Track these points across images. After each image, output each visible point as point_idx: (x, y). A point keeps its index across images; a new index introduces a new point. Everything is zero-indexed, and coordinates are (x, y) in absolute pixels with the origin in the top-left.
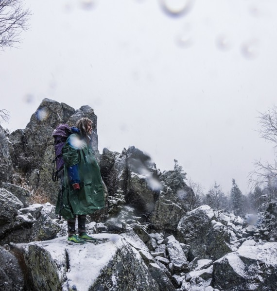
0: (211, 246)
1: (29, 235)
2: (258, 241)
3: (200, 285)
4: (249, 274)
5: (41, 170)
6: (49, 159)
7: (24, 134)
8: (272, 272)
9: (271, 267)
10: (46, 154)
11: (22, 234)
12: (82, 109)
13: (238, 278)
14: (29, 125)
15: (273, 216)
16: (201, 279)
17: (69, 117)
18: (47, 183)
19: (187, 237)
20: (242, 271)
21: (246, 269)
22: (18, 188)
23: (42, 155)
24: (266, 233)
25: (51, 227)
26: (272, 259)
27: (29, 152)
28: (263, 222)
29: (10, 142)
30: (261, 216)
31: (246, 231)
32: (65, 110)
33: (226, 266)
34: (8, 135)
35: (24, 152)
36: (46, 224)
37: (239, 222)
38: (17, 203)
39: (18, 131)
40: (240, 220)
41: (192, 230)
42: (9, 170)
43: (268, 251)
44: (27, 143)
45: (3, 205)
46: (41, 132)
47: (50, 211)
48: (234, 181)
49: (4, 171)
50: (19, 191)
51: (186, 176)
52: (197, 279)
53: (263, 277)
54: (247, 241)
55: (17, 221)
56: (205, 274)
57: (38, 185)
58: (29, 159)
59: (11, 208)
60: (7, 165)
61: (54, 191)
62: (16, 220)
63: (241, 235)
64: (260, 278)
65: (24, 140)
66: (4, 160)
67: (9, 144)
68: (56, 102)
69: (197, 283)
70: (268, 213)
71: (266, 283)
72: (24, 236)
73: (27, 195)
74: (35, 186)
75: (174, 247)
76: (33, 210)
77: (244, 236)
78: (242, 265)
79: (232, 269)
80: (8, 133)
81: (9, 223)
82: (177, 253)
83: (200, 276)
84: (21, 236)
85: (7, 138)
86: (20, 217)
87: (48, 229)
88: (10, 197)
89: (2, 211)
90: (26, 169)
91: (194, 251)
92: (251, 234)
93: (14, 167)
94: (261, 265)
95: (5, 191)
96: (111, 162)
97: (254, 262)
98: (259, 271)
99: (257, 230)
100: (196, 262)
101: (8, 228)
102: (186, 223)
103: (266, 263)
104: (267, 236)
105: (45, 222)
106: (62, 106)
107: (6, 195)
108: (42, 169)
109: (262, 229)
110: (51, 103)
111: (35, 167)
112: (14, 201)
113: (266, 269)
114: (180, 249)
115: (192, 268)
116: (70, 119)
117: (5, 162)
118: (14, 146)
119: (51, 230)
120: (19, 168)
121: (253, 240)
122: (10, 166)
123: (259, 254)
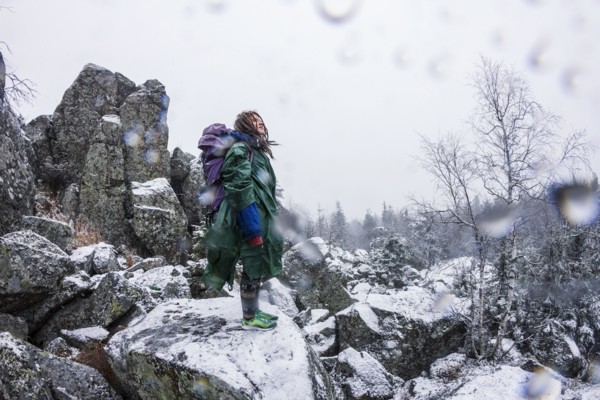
0: (325, 291)
1: (89, 310)
2: (373, 285)
3: (322, 344)
4: (384, 328)
5: (82, 186)
6: (94, 165)
7: (51, 123)
8: (414, 327)
9: (412, 321)
10: (89, 157)
11: (77, 310)
12: (147, 84)
13: (372, 334)
14: (60, 109)
15: (393, 256)
16: (322, 336)
17: (125, 97)
18: (92, 206)
19: (293, 280)
20: (376, 326)
21: (380, 323)
22: (51, 223)
23: (81, 159)
24: (384, 276)
25: (128, 294)
26: (412, 312)
27: (60, 155)
28: (381, 262)
29: (27, 139)
30: (379, 253)
31: (359, 272)
32: (120, 84)
33: (356, 319)
34: (23, 126)
35: (52, 154)
36: (119, 290)
37: (348, 258)
38: (60, 257)
39: (41, 120)
40: (349, 256)
41: (299, 269)
42: (30, 189)
43: (404, 301)
44: (56, 139)
45: (38, 265)
46: (80, 121)
47: (108, 257)
48: (338, 204)
49: (20, 193)
50: (52, 229)
51: (283, 193)
52: (316, 337)
53: (403, 333)
54: (360, 284)
55: (66, 289)
56: (327, 329)
57: (77, 212)
58: (60, 166)
59: (51, 269)
60: (26, 181)
61: (104, 219)
62: (62, 289)
63: (352, 276)
64: (400, 334)
65: (50, 135)
66: (21, 173)
67: (26, 141)
68: (107, 71)
69: (318, 342)
70: (387, 252)
71: (406, 340)
72: (82, 314)
73: (68, 235)
74: (73, 214)
75: (280, 295)
76: (82, 261)
77: (356, 277)
78: (375, 318)
79: (364, 324)
80: (23, 122)
81: (52, 295)
82: (285, 302)
83: (321, 333)
84: (77, 314)
85: (23, 132)
86: (70, 282)
87: (124, 298)
88: (43, 246)
89: (39, 279)
90: (56, 184)
91: (303, 298)
92: (365, 275)
93: (36, 182)
94: (399, 318)
95: (33, 236)
96: (185, 169)
97: (389, 314)
98: (398, 326)
99: (373, 271)
100: (309, 314)
101: (53, 305)
102: (291, 260)
103: (406, 316)
104: (384, 279)
105: (117, 287)
106: (117, 78)
107: (35, 243)
108: (84, 184)
109: (378, 270)
110: (98, 72)
111: (71, 179)
112: (54, 255)
113: (406, 324)
114: (289, 297)
115: (306, 321)
116: (128, 100)
117: (22, 177)
118: (34, 145)
119: (130, 299)
120: (43, 182)
121: (367, 284)
122: (30, 183)
123: (395, 305)
